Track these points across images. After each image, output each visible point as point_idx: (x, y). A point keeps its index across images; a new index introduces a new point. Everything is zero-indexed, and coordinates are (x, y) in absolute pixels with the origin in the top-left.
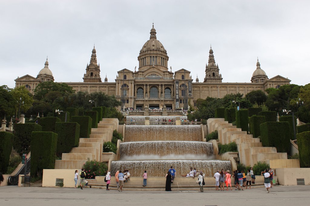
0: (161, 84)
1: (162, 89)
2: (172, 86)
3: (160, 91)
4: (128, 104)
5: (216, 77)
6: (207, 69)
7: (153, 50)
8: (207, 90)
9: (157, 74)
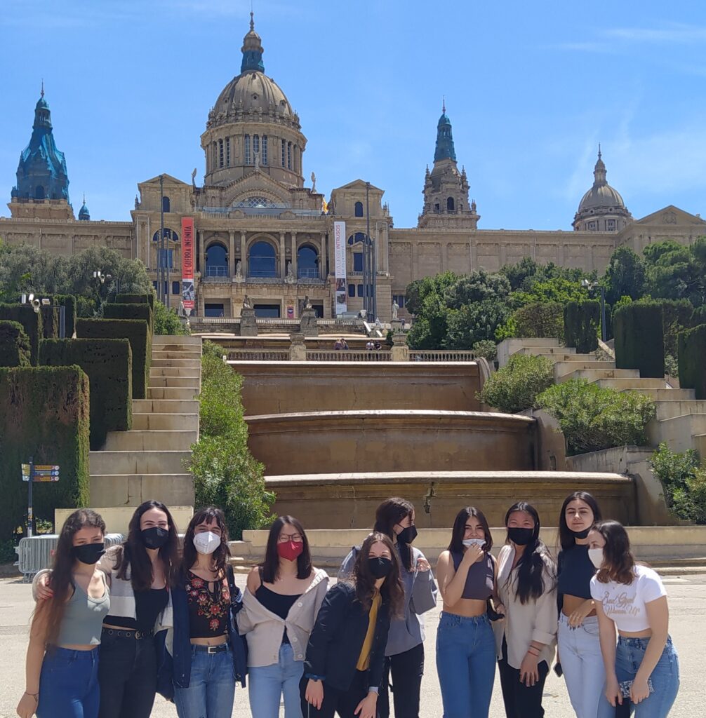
0: (288, 230)
1: (291, 249)
3: (283, 255)
4: (177, 297)
5: (460, 212)
6: (430, 183)
7: (256, 112)
8: (434, 252)
9: (270, 197)
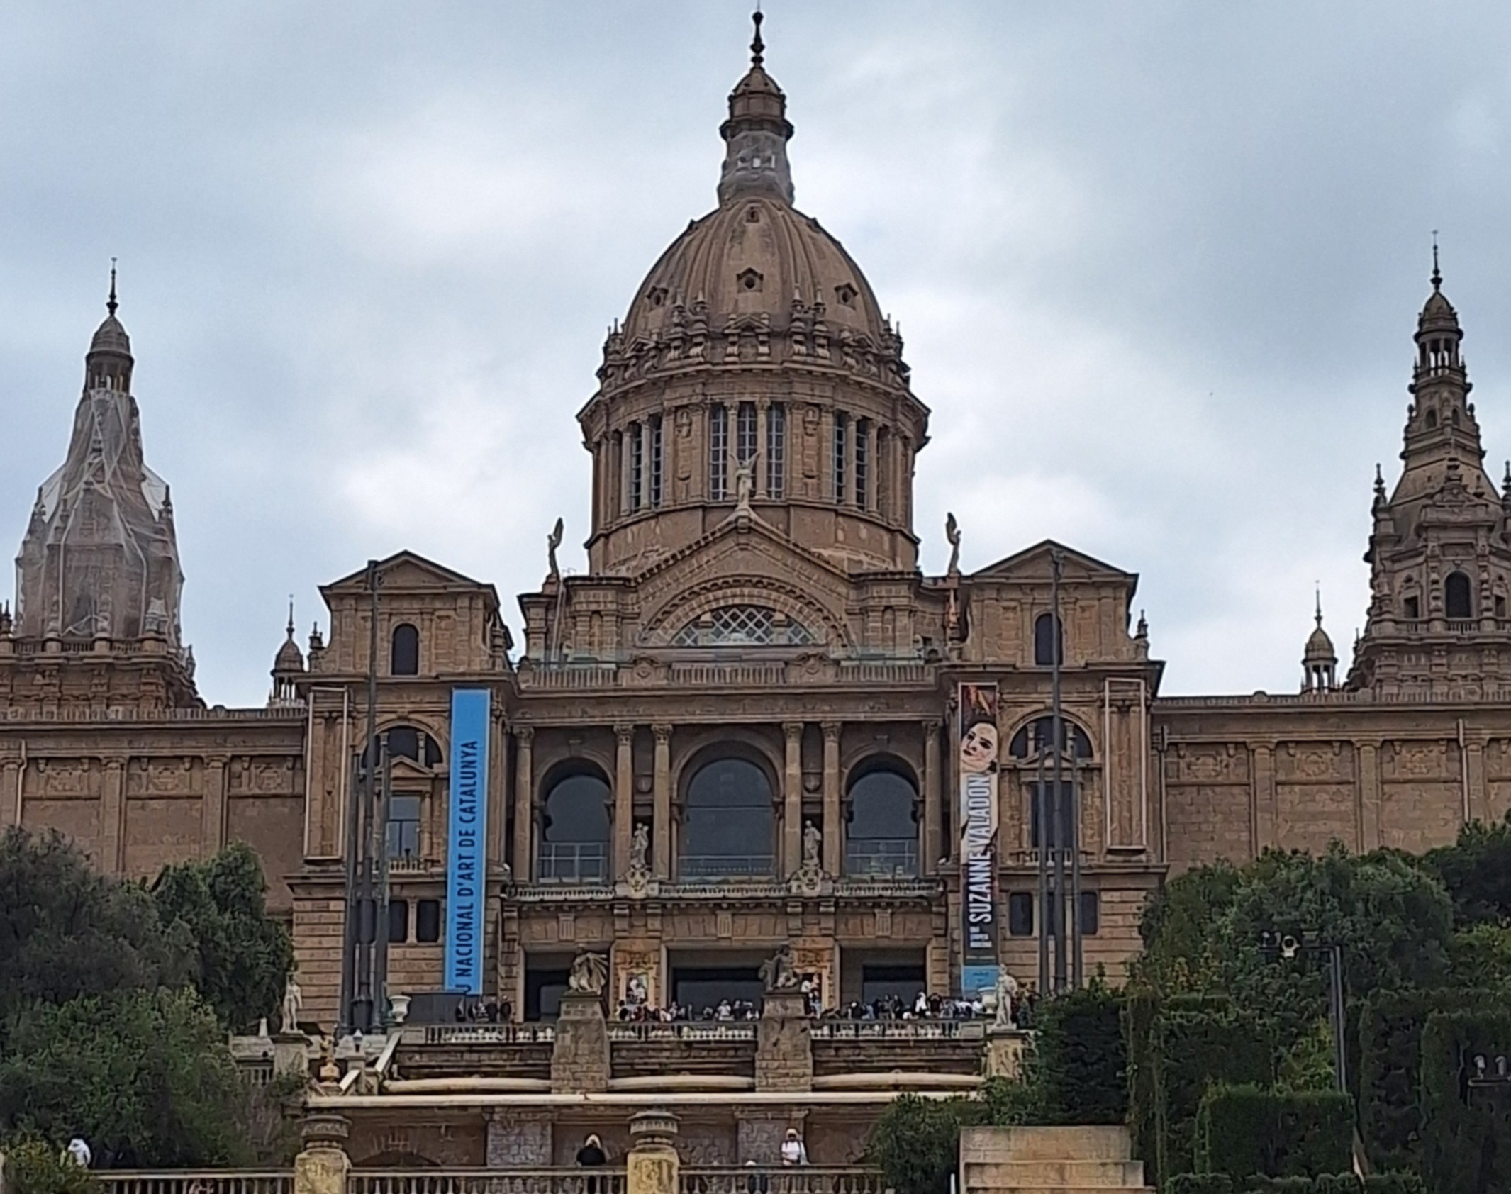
0: (809, 718)
1: (820, 776)
2: (932, 744)
3: (793, 799)
4: (429, 951)
5: (1489, 627)
6: (1388, 528)
7: (748, 329)
8: (1330, 775)
9: (784, 606)
